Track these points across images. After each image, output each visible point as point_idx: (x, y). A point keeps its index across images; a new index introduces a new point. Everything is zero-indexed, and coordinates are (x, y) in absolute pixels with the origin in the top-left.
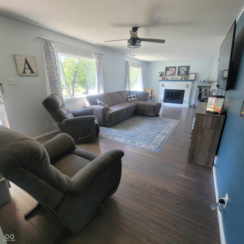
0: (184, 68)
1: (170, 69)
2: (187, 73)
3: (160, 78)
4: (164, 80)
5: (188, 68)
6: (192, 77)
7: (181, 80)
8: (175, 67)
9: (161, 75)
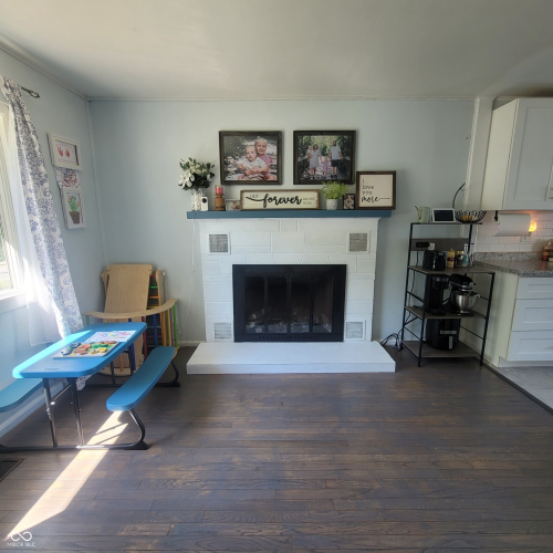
0: (328, 140)
1: (250, 145)
2: (346, 171)
3: (196, 200)
4: (220, 209)
5: (348, 139)
6: (376, 191)
7: (319, 211)
8: (276, 137)
9: (200, 182)
